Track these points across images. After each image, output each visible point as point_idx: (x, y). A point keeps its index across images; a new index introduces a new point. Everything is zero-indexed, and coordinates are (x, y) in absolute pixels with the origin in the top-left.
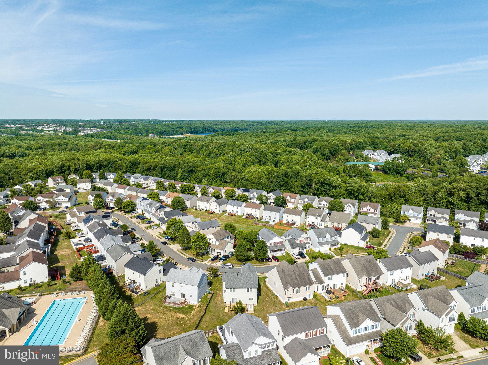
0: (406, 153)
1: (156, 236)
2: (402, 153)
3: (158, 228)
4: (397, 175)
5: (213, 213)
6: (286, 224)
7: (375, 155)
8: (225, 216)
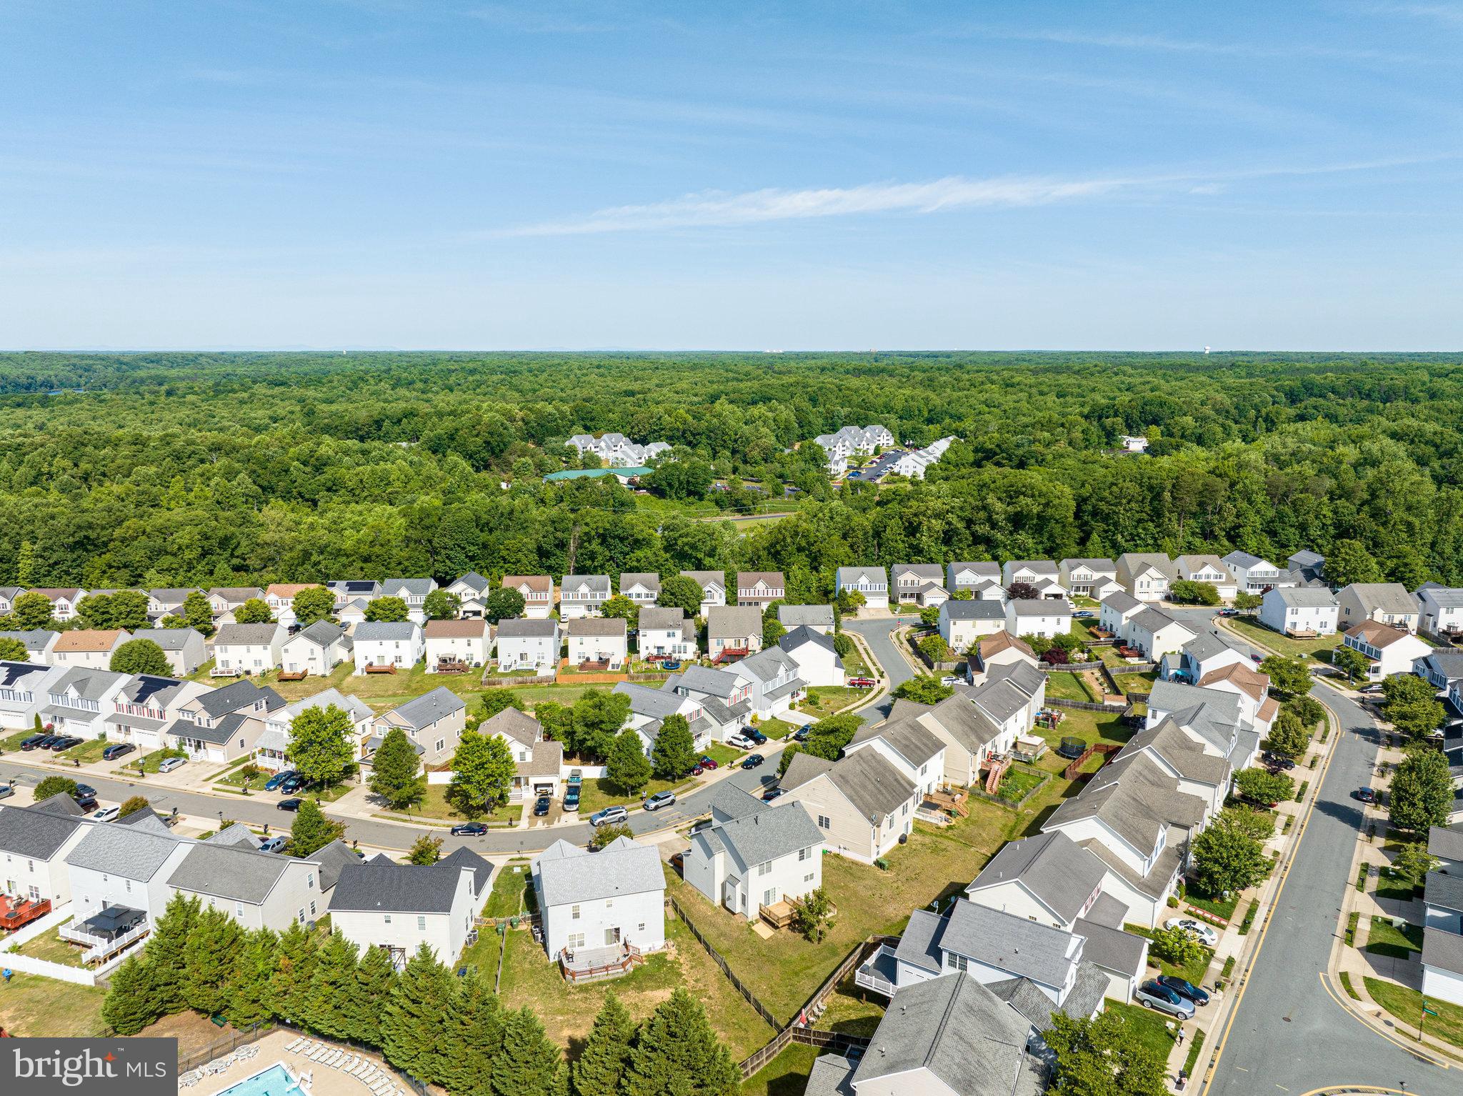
0: (678, 438)
1: (214, 789)
2: (671, 440)
3: (184, 763)
4: (691, 499)
5: (303, 677)
6: (582, 667)
7: (602, 449)
8: (357, 677)
